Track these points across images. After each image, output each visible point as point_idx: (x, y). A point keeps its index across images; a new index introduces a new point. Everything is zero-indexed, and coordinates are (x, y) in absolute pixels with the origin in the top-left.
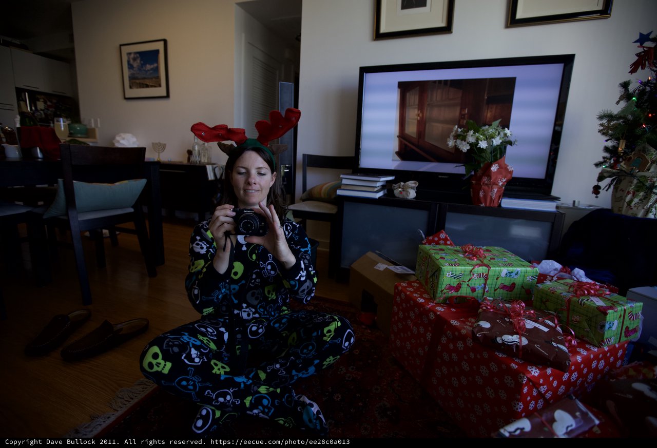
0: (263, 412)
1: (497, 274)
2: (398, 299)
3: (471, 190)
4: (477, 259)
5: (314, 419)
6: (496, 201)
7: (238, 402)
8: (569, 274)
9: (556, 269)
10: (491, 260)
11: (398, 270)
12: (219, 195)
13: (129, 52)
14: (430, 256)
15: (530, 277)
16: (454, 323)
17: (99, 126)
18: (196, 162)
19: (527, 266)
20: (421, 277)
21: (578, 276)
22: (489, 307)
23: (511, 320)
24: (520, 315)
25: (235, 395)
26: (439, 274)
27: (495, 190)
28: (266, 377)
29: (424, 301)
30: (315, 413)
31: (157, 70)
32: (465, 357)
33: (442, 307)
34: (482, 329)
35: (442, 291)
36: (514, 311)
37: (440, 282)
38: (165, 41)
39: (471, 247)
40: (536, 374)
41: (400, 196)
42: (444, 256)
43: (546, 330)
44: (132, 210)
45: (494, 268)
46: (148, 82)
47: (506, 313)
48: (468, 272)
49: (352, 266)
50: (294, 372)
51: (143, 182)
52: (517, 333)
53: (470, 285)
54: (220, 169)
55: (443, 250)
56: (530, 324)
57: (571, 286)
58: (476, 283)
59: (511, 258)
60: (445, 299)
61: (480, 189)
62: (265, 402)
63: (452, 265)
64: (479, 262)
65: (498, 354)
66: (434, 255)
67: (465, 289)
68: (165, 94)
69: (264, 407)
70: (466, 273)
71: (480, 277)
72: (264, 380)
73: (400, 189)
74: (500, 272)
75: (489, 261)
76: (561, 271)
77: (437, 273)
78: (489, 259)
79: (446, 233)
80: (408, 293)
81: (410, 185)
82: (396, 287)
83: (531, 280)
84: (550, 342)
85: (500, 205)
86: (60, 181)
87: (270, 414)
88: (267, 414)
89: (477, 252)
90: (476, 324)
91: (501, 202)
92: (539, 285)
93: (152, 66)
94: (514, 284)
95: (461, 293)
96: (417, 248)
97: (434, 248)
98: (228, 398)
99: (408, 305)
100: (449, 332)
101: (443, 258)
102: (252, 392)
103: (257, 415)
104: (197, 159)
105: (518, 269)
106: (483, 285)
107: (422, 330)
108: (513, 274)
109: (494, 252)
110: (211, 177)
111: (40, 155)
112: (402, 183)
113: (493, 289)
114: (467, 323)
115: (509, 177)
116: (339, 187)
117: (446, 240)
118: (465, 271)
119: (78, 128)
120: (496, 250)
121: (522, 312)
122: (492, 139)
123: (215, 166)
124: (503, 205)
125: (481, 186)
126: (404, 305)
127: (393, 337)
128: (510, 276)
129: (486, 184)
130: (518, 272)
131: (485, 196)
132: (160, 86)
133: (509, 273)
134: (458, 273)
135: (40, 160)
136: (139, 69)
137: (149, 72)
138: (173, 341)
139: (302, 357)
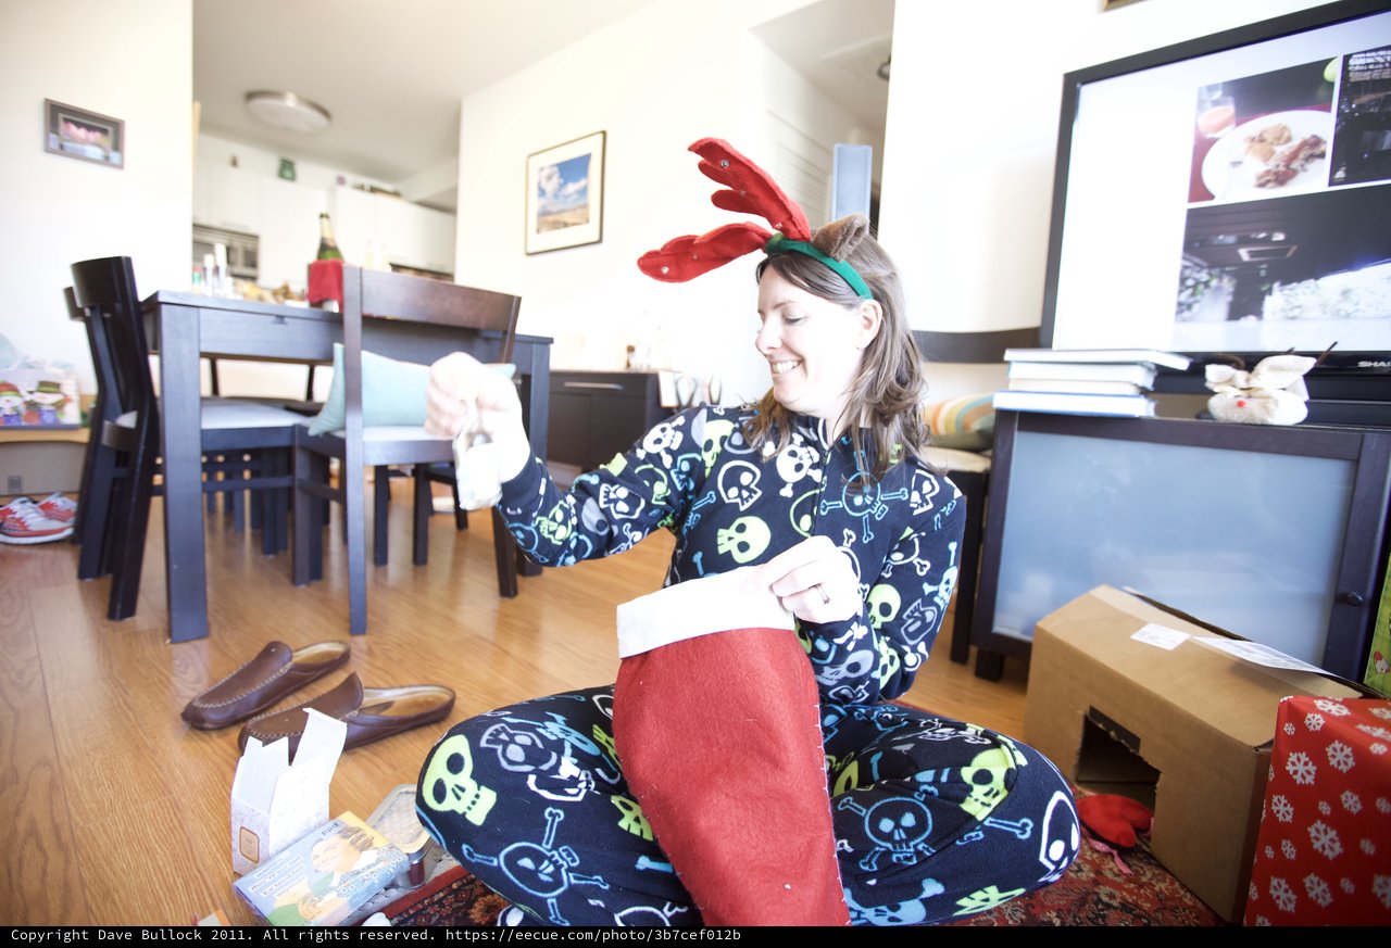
13: (542, 164)
18: (642, 366)
31: (584, 192)
38: (604, 133)
46: (567, 218)
54: (689, 383)
68: (595, 237)
86: (339, 346)
93: (577, 186)
104: (643, 362)
110: (668, 400)
123: (680, 376)
132: (587, 221)
136: (556, 196)
137: (571, 198)
138: (512, 732)
139: (877, 849)
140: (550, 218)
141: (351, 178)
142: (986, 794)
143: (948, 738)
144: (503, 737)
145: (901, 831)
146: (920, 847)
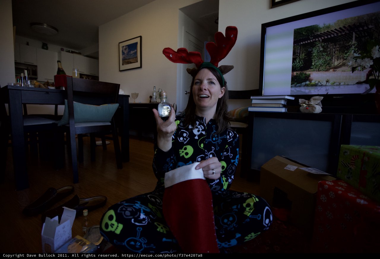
13: (123, 46)
18: (154, 102)
31: (136, 53)
38: (141, 37)
44: (110, 124)
46: (131, 60)
49: (262, 166)
51: (116, 106)
68: (139, 66)
86: (66, 101)
93: (134, 52)
132: (137, 62)
136: (127, 54)
137: (132, 55)
138: (126, 207)
139: (224, 227)
140: (126, 61)
141: (65, 49)
142: (249, 210)
143: (239, 197)
144: (124, 209)
145: (229, 222)
146: (234, 225)
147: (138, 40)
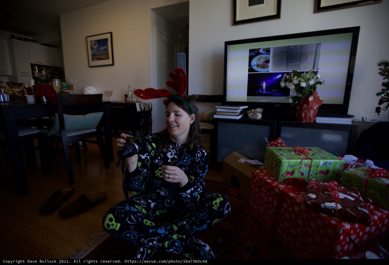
0: (176, 250)
1: (317, 164)
2: (254, 180)
3: (296, 113)
4: (304, 155)
5: (208, 255)
6: (312, 119)
7: (160, 245)
8: (363, 163)
9: (354, 161)
10: (313, 156)
11: (253, 162)
12: (143, 120)
13: (92, 40)
14: (274, 154)
15: (339, 166)
16: (292, 195)
17: (75, 83)
18: (130, 101)
19: (336, 159)
20: (268, 167)
21: (369, 165)
22: (314, 185)
23: (329, 193)
24: (334, 190)
25: (159, 241)
26: (280, 164)
27: (312, 112)
28: (178, 229)
29: (271, 181)
30: (208, 251)
31: (107, 49)
32: (300, 216)
33: (283, 185)
34: (311, 199)
35: (282, 175)
36: (330, 187)
37: (281, 169)
38: (111, 33)
39: (299, 147)
40: (349, 228)
41: (252, 118)
42: (282, 153)
43: (353, 199)
44: (95, 130)
45: (315, 161)
47: (325, 189)
48: (299, 164)
49: (224, 160)
50: (194, 227)
51: (101, 114)
52: (334, 201)
53: (300, 171)
54: (143, 105)
55: (282, 150)
56: (342, 196)
57: (367, 171)
58: (304, 170)
59: (325, 154)
60: (285, 180)
61: (302, 112)
62: (177, 244)
63: (288, 159)
64: (305, 157)
65: (322, 214)
66: (276, 153)
67: (297, 174)
68: (111, 63)
69: (176, 247)
70: (297, 164)
71: (306, 166)
72: (176, 231)
73: (252, 114)
74: (319, 163)
75: (312, 156)
76: (357, 161)
77: (279, 164)
78: (311, 155)
79: (282, 139)
80: (261, 176)
81: (258, 110)
82: (253, 173)
83: (339, 168)
84: (356, 207)
85: (315, 121)
86: (57, 114)
87: (180, 251)
88: (178, 251)
89: (303, 151)
90: (306, 196)
91: (315, 120)
92: (345, 171)
93: (104, 48)
94: (328, 170)
95: (294, 176)
96: (265, 149)
97: (275, 149)
98: (155, 242)
99: (261, 184)
100: (288, 200)
101: (283, 155)
102: (169, 238)
103: (172, 252)
104: (131, 100)
105: (330, 161)
106: (308, 171)
107: (270, 199)
108: (328, 164)
109: (314, 151)
110: (138, 109)
111: (45, 100)
112: (253, 110)
113: (315, 174)
114: (299, 195)
115: (320, 104)
116: (215, 113)
117: (281, 143)
118: (297, 163)
119: (64, 85)
120: (315, 149)
121: (336, 188)
122: (309, 81)
123: (140, 103)
124: (317, 121)
125: (303, 110)
126: (258, 184)
127: (252, 203)
128: (325, 165)
129: (306, 109)
130: (330, 163)
131: (306, 116)
132: (109, 58)
133: (325, 163)
134: (292, 164)
135: (45, 103)
136: (97, 50)
137: (102, 51)
138: (121, 210)
139: (200, 218)
140: (96, 57)
142: (216, 206)
146: (207, 216)
147: (108, 36)
